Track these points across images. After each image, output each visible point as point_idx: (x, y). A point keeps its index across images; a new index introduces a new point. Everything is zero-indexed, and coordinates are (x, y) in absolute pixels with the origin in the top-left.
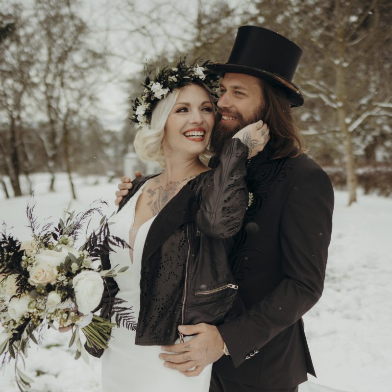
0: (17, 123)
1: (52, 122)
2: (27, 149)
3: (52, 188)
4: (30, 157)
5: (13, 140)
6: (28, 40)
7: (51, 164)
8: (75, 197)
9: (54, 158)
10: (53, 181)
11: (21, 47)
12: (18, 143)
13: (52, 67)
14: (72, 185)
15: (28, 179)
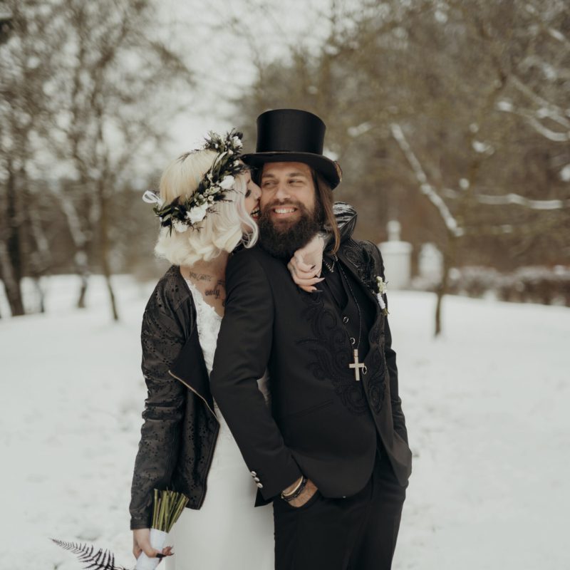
0: (19, 183)
1: (84, 180)
2: (36, 230)
3: (81, 304)
4: (43, 244)
5: (11, 212)
6: (41, 29)
7: (81, 258)
8: (116, 317)
9: (86, 247)
10: (83, 290)
11: (29, 41)
12: (19, 218)
13: (85, 78)
14: (113, 297)
15: (37, 287)
